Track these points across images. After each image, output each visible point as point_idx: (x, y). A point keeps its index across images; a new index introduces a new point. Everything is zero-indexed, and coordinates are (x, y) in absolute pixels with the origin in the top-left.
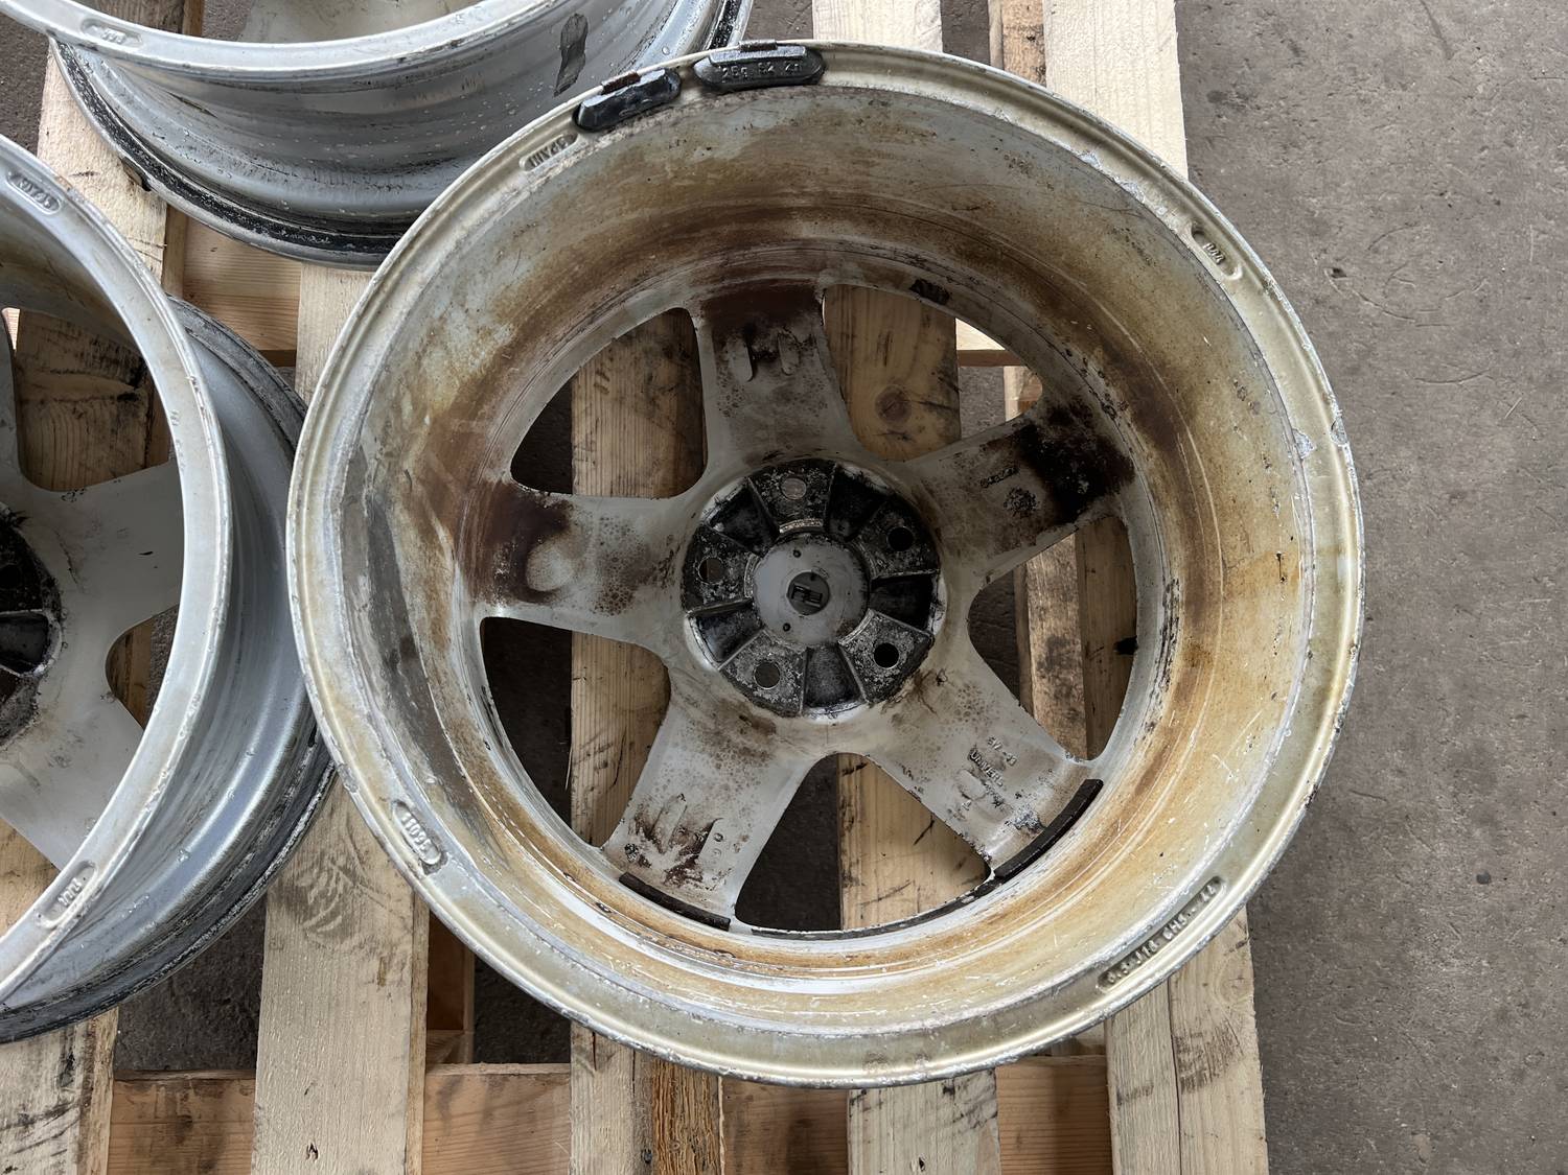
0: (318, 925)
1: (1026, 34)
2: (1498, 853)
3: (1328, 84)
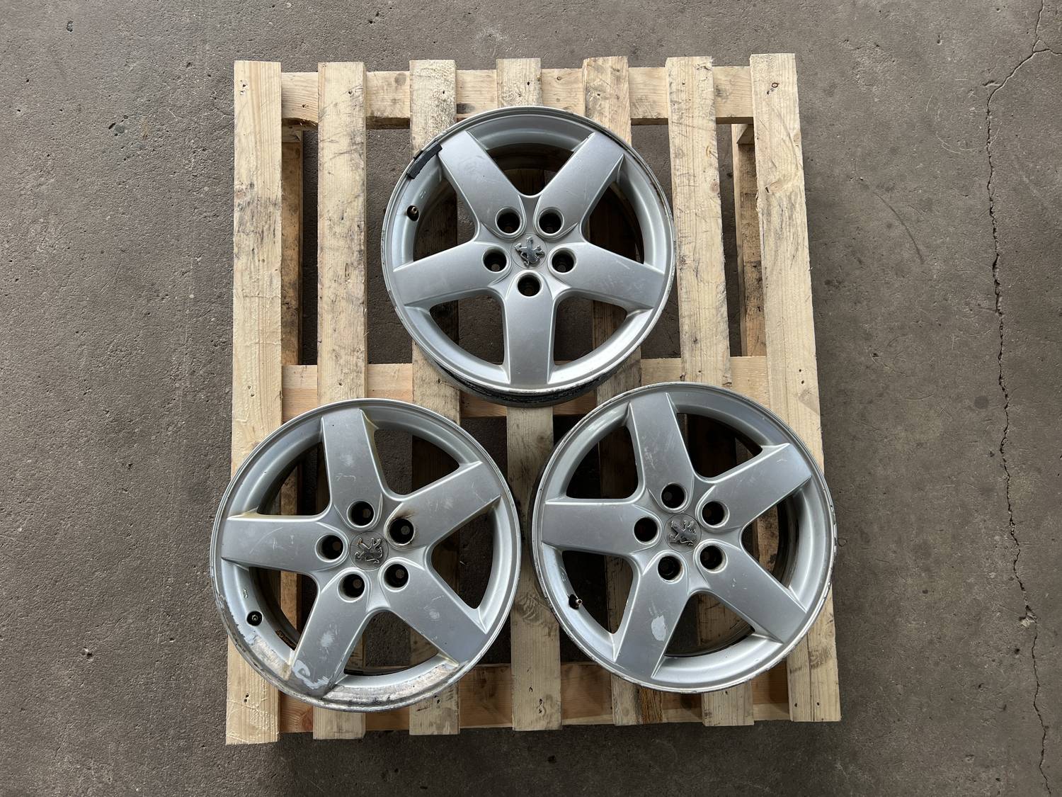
0: (529, 616)
1: (753, 265)
2: (932, 582)
3: (873, 276)
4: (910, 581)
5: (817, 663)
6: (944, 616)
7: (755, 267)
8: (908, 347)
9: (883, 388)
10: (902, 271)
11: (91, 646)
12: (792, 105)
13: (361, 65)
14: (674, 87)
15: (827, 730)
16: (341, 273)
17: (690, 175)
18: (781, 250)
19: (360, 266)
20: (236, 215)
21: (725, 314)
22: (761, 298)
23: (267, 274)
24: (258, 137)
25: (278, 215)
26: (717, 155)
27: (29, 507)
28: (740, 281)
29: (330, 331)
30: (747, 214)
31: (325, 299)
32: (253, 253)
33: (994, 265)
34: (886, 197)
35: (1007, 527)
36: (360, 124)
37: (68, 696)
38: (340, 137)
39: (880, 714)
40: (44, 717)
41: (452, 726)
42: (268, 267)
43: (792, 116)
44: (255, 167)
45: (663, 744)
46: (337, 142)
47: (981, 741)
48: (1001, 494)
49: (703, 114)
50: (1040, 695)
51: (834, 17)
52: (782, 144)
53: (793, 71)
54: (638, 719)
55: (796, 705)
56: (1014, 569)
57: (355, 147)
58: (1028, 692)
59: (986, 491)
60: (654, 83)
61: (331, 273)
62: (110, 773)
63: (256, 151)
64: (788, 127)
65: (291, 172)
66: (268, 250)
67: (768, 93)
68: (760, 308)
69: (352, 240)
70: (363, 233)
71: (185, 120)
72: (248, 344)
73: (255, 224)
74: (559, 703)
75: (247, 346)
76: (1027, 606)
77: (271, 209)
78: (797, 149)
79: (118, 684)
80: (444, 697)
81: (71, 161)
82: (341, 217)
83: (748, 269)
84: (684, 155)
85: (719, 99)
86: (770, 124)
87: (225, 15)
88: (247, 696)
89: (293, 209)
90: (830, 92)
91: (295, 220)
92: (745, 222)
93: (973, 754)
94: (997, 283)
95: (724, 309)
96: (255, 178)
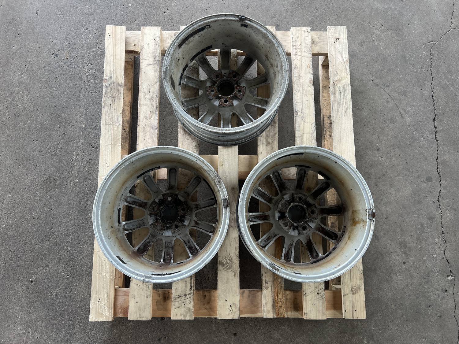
0: (226, 267)
2: (407, 259)
3: (380, 123)
4: (397, 258)
5: (355, 292)
6: (413, 274)
7: (329, 118)
8: (396, 154)
9: (385, 172)
10: (394, 122)
11: (33, 277)
12: (345, 48)
13: (160, 28)
14: (294, 39)
15: (360, 325)
16: (148, 115)
17: (300, 77)
18: (340, 109)
19: (156, 112)
20: (104, 89)
21: (315, 136)
22: (331, 131)
23: (116, 115)
24: (115, 57)
25: (122, 90)
26: (312, 68)
27: (9, 216)
28: (322, 124)
29: (142, 140)
30: (326, 95)
31: (141, 126)
32: (111, 106)
33: (434, 119)
34: (386, 89)
35: (441, 235)
36: (159, 53)
37: (21, 300)
38: (150, 58)
39: (384, 318)
40: (10, 309)
41: (190, 316)
42: (117, 112)
43: (345, 53)
44: (113, 69)
45: (286, 329)
46: (148, 60)
47: (430, 331)
48: (438, 220)
49: (306, 51)
50: (457, 311)
51: (363, 13)
52: (341, 64)
53: (346, 34)
54: (273, 315)
55: (346, 311)
56: (444, 254)
57: (156, 62)
58: (451, 309)
59: (432, 218)
60: (286, 38)
61: (144, 115)
62: (38, 335)
63: (114, 63)
64: (343, 57)
65: (129, 74)
66: (117, 105)
67: (335, 42)
68: (330, 136)
69: (153, 101)
70: (158, 99)
71: (84, 52)
72: (106, 144)
73: (112, 93)
74: (239, 307)
75: (106, 145)
76: (451, 271)
77: (119, 87)
78: (347, 66)
79: (44, 295)
80: (187, 302)
81: (35, 68)
82: (149, 91)
83: (326, 119)
84: (298, 68)
85: (314, 45)
86: (336, 55)
87: (103, 9)
88: (100, 300)
89: (128, 89)
90: (361, 45)
91: (130, 94)
92: (324, 99)
93: (426, 337)
94: (435, 127)
95: (315, 134)
96: (113, 74)
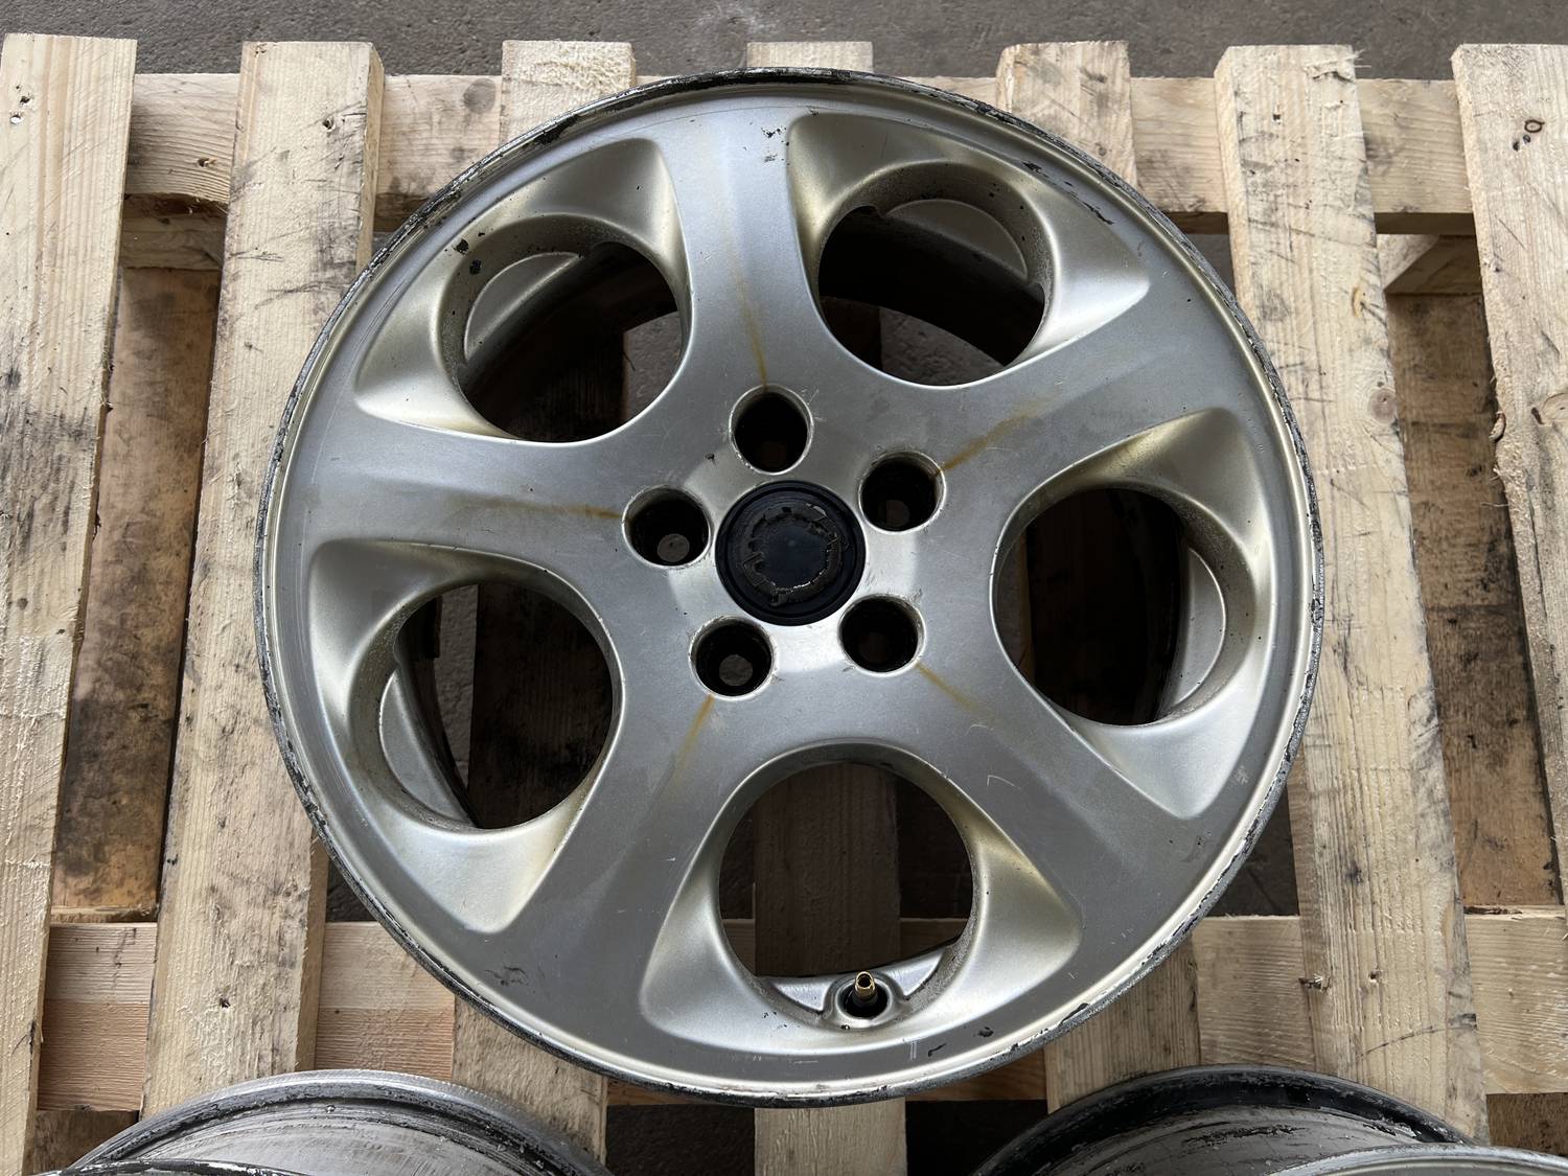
13: (366, 53)
14: (1251, 125)
17: (1307, 370)
21: (1440, 791)
23: (29, 643)
24: (47, 240)
26: (1382, 315)
29: (209, 826)
31: (202, 722)
38: (289, 245)
42: (35, 624)
44: (28, 324)
46: (279, 259)
49: (1336, 198)
60: (1186, 121)
63: (38, 279)
66: (42, 572)
67: (1516, 146)
77: (64, 447)
84: (1286, 312)
85: (1375, 164)
86: (1530, 230)
95: (1436, 774)
96: (24, 358)
